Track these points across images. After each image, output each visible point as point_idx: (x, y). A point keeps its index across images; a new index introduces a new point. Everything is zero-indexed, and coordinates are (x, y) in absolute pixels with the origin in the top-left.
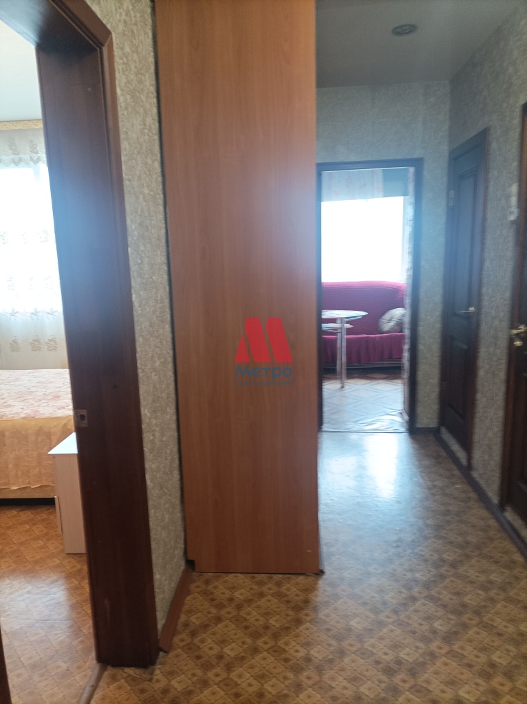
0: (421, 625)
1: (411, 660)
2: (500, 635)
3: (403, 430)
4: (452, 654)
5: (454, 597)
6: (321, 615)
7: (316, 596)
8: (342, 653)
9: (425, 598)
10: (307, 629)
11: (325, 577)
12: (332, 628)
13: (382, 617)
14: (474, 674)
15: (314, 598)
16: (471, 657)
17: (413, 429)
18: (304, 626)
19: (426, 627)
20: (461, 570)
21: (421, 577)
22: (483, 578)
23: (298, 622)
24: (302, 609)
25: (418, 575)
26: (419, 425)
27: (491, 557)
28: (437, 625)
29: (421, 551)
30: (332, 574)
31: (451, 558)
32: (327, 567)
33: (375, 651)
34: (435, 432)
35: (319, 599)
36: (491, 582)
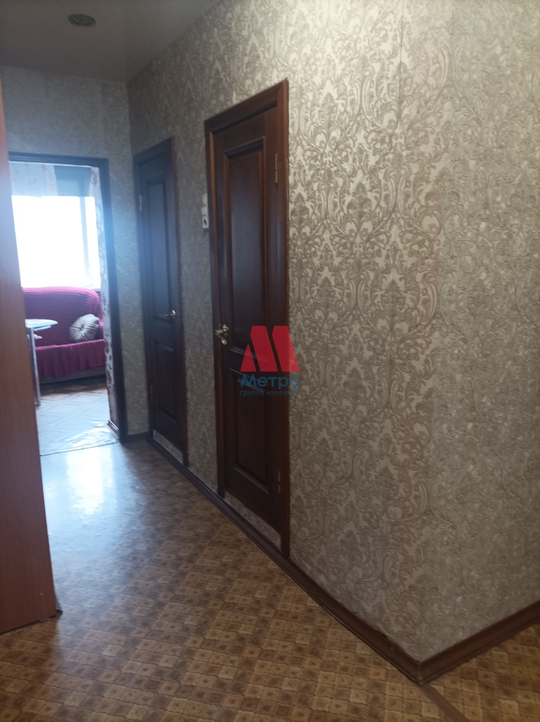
0: (172, 627)
1: (171, 666)
2: (241, 609)
3: (114, 440)
4: (206, 644)
5: (197, 590)
6: (68, 659)
7: (58, 640)
8: (100, 689)
9: (171, 600)
10: (56, 680)
11: (64, 616)
12: (84, 667)
13: (133, 634)
14: (227, 654)
15: (56, 644)
16: (223, 639)
17: (125, 437)
18: (51, 678)
19: (178, 628)
20: (198, 563)
21: (163, 582)
22: (217, 563)
23: (42, 676)
24: (44, 660)
25: (160, 581)
26: (130, 433)
27: (220, 542)
28: (187, 622)
29: (159, 556)
30: (71, 610)
31: (187, 555)
32: (64, 605)
33: (134, 672)
34: (148, 437)
35: (62, 642)
36: (225, 565)
